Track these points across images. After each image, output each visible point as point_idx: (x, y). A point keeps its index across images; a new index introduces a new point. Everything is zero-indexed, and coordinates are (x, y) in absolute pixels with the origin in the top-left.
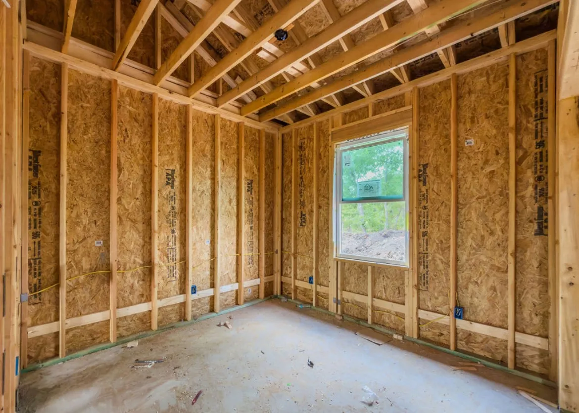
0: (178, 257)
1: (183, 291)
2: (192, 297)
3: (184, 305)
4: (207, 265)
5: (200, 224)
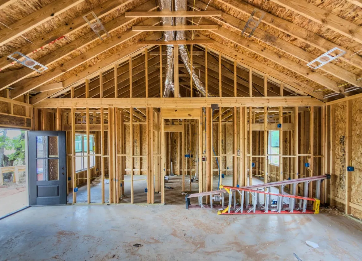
0: (224, 160)
1: (225, 168)
2: (227, 170)
3: (226, 171)
4: (232, 163)
5: (230, 152)
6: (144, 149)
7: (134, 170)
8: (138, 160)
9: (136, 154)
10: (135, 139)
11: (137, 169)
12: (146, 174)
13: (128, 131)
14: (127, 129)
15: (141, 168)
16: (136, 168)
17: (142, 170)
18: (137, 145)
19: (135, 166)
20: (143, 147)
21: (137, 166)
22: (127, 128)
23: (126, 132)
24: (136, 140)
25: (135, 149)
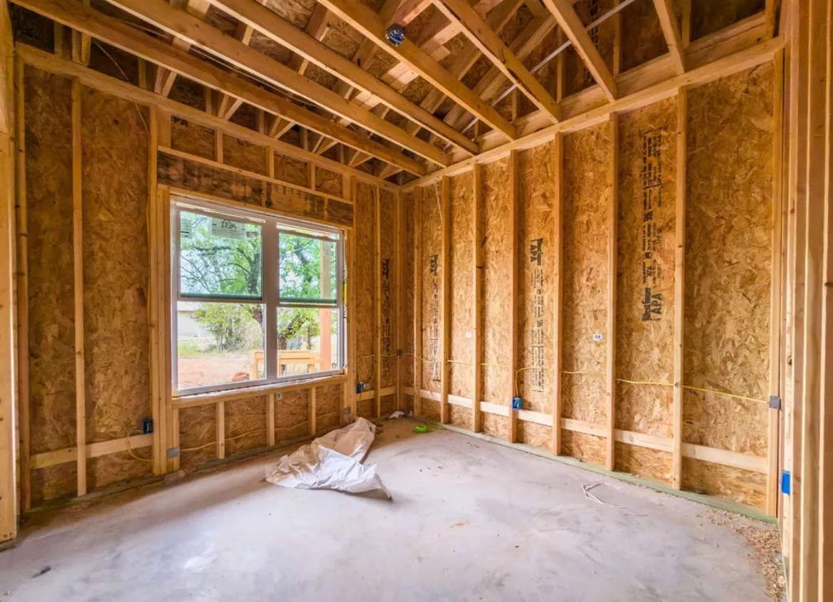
6: (586, 292)
7: (523, 415)
8: (550, 364)
9: (540, 324)
10: (533, 235)
11: (542, 419)
12: (596, 454)
13: (496, 199)
14: (496, 189)
15: (565, 411)
16: (536, 410)
17: (571, 425)
18: (544, 268)
19: (532, 395)
20: (584, 280)
21: (544, 394)
22: (496, 183)
23: (488, 206)
24: (540, 241)
25: (533, 294)
